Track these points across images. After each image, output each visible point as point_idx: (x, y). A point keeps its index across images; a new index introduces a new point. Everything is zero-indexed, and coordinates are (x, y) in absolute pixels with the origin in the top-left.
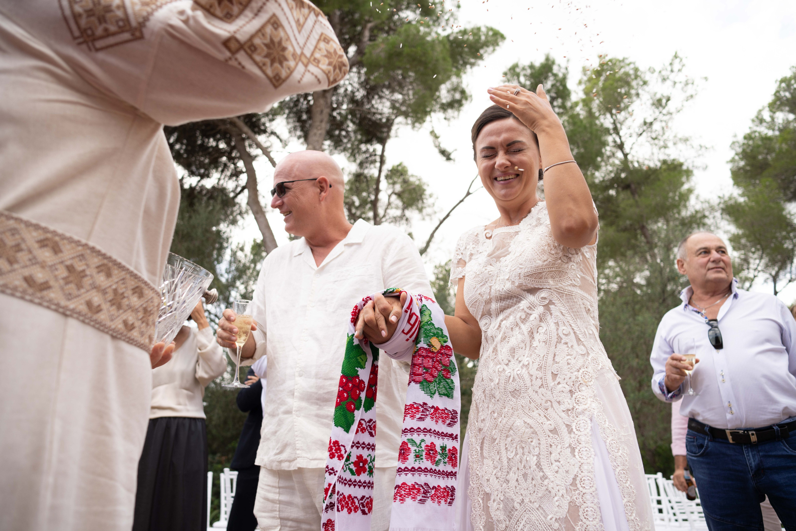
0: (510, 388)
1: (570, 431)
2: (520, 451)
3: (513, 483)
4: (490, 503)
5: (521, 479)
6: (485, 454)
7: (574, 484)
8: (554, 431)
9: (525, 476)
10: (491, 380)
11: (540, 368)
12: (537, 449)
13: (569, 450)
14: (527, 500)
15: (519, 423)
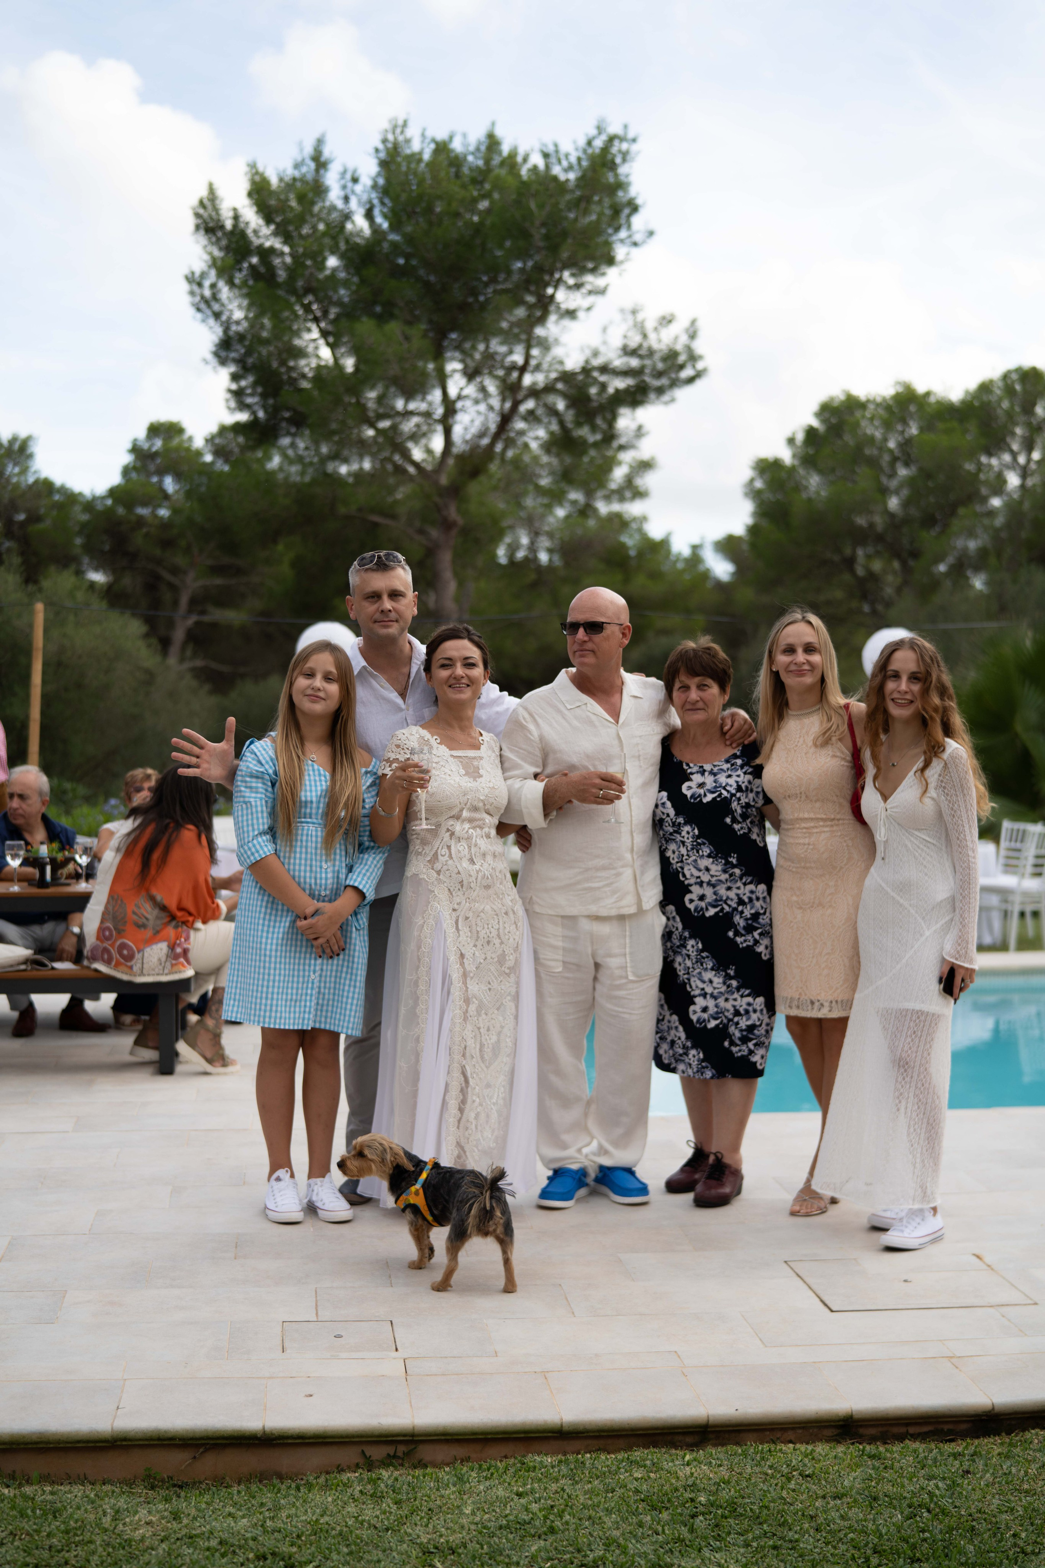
0: (485, 883)
1: (514, 913)
2: (486, 926)
3: (479, 946)
4: (465, 960)
5: (485, 944)
6: (460, 927)
7: (517, 947)
8: (506, 913)
9: (488, 942)
10: (470, 876)
11: (500, 872)
12: (497, 926)
13: (514, 926)
14: (489, 958)
15: (488, 908)
